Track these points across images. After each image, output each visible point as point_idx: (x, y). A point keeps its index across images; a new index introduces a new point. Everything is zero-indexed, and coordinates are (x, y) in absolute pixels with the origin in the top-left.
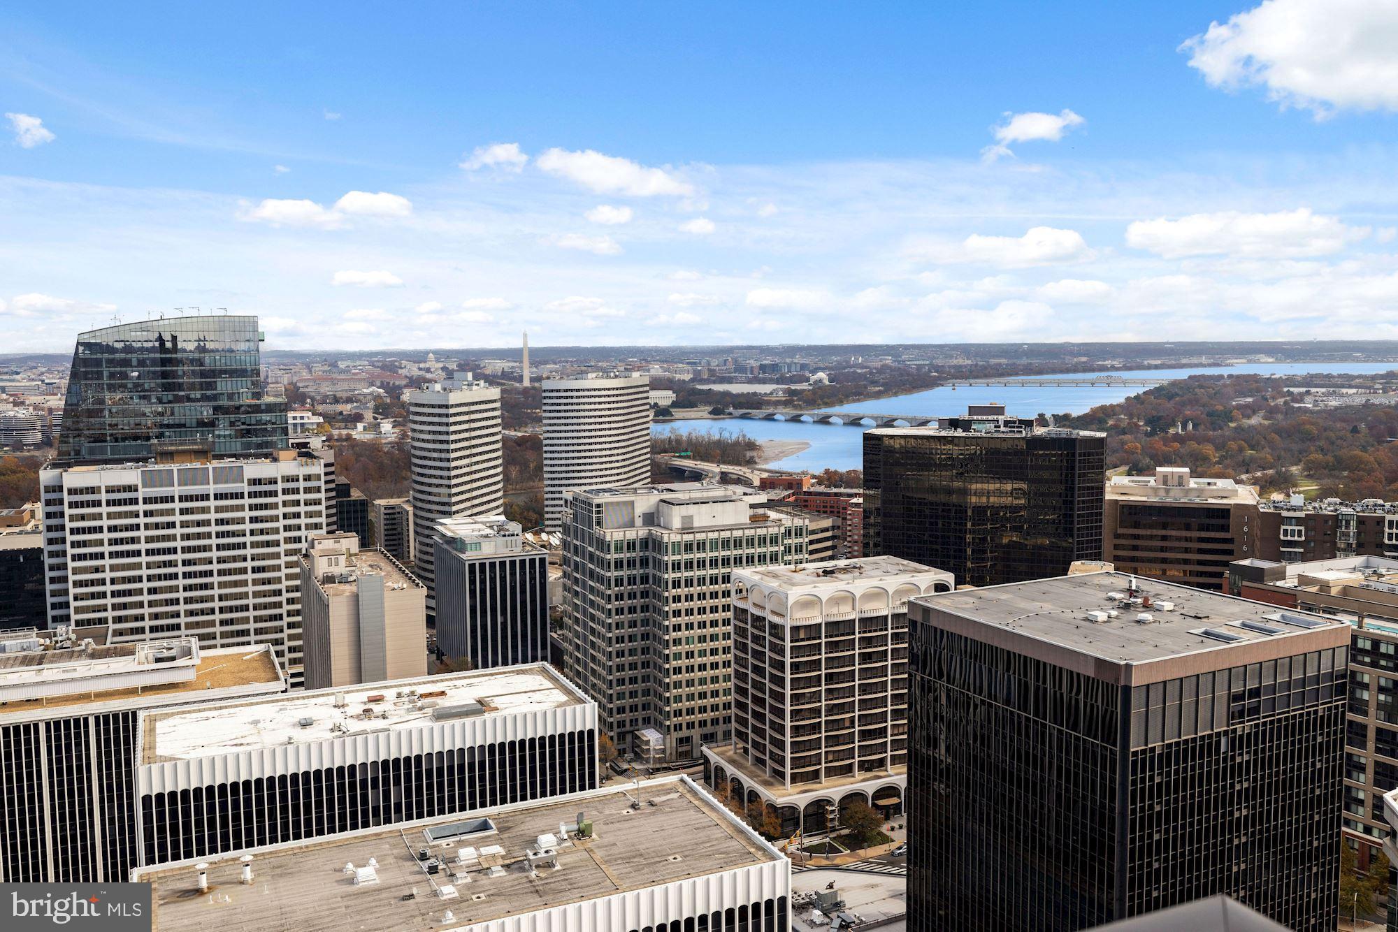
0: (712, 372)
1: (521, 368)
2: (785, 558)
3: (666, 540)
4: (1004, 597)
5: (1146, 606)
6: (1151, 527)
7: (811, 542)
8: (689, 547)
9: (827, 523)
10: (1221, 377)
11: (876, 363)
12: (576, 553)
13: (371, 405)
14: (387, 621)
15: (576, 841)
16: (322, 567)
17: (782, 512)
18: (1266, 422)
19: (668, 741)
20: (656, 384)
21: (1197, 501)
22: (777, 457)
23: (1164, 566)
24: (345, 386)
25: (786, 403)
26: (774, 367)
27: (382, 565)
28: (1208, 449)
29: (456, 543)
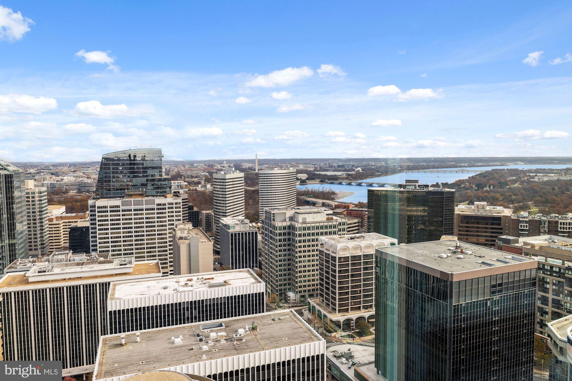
0: (321, 168)
1: (255, 166)
2: (339, 233)
3: (296, 226)
5: (462, 253)
6: (473, 223)
7: (348, 228)
8: (304, 229)
9: (356, 221)
10: (504, 170)
11: (379, 165)
12: (266, 230)
13: (204, 179)
14: (200, 253)
15: (251, 332)
16: (179, 234)
17: (338, 217)
18: (520, 186)
19: (297, 296)
20: (301, 172)
21: (489, 214)
22: (342, 197)
23: (477, 238)
24: (195, 172)
25: (346, 179)
26: (343, 166)
27: (200, 233)
28: (498, 196)
29: (227, 226)
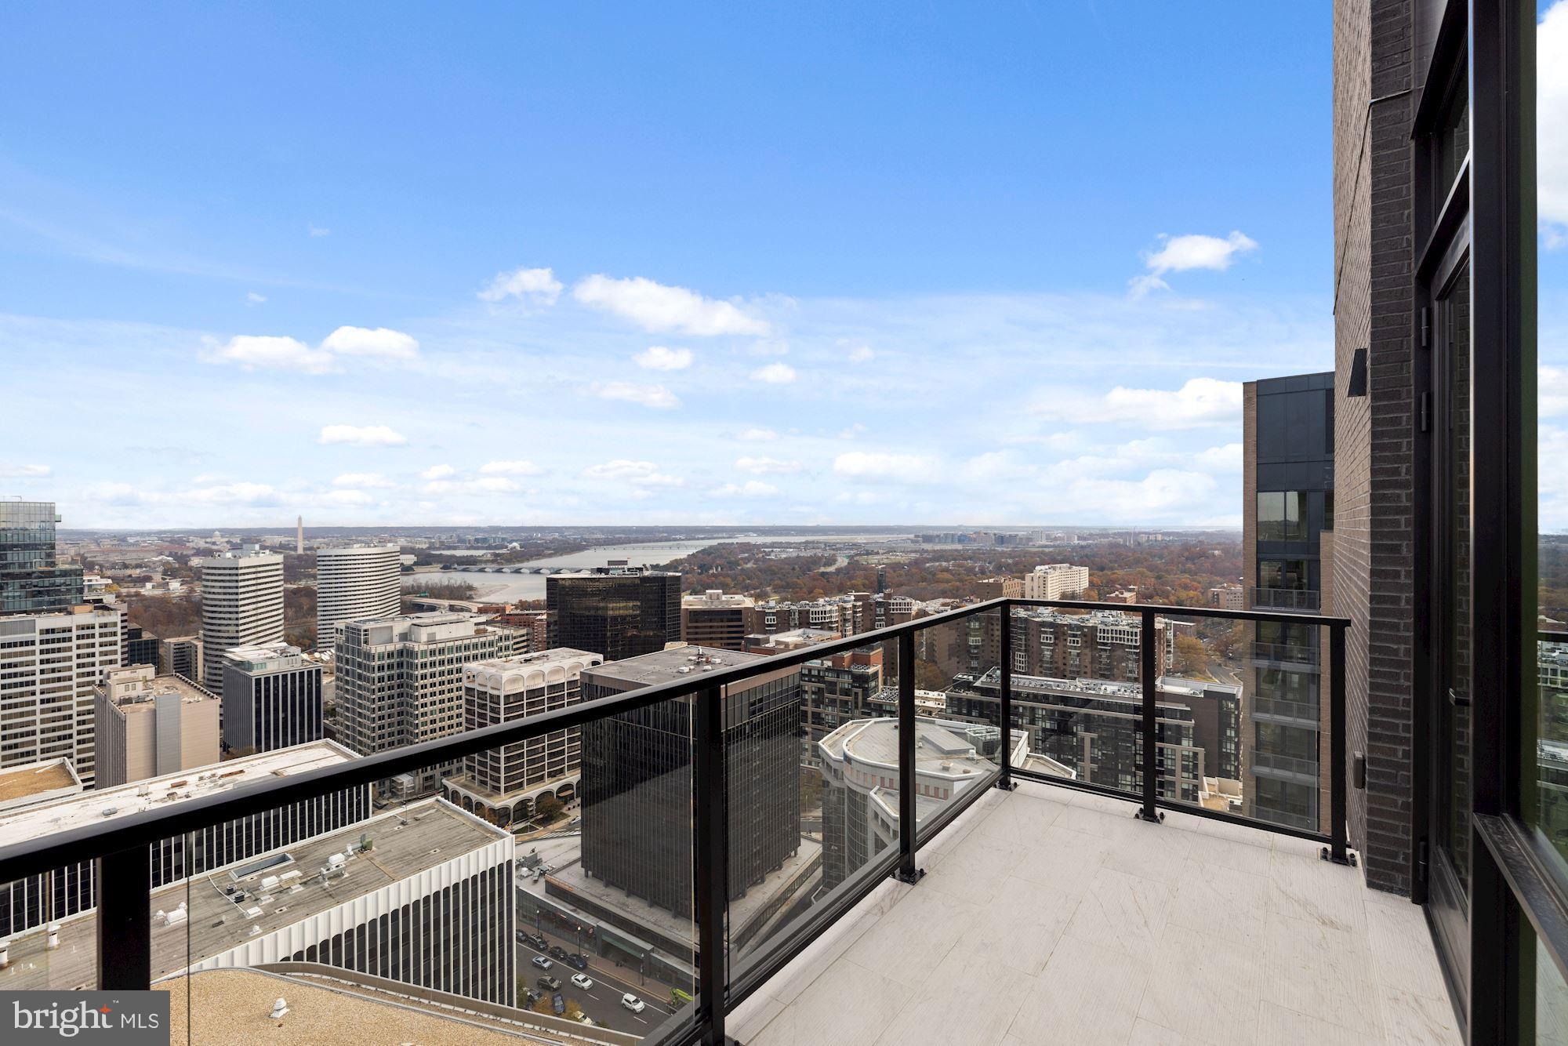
0: (442, 543)
1: (296, 541)
2: (499, 654)
3: (416, 649)
4: (634, 664)
5: (708, 662)
6: (704, 621)
7: (514, 644)
8: (433, 653)
9: (524, 631)
10: (733, 543)
11: (549, 537)
12: (347, 663)
13: (161, 569)
14: (183, 726)
15: (359, 855)
16: (118, 692)
17: (496, 627)
18: (755, 566)
19: (417, 780)
20: (404, 551)
21: (726, 607)
22: (487, 594)
23: (711, 642)
24: (134, 556)
25: (493, 562)
26: (485, 540)
27: (178, 685)
28: (728, 580)
29: (246, 665)
